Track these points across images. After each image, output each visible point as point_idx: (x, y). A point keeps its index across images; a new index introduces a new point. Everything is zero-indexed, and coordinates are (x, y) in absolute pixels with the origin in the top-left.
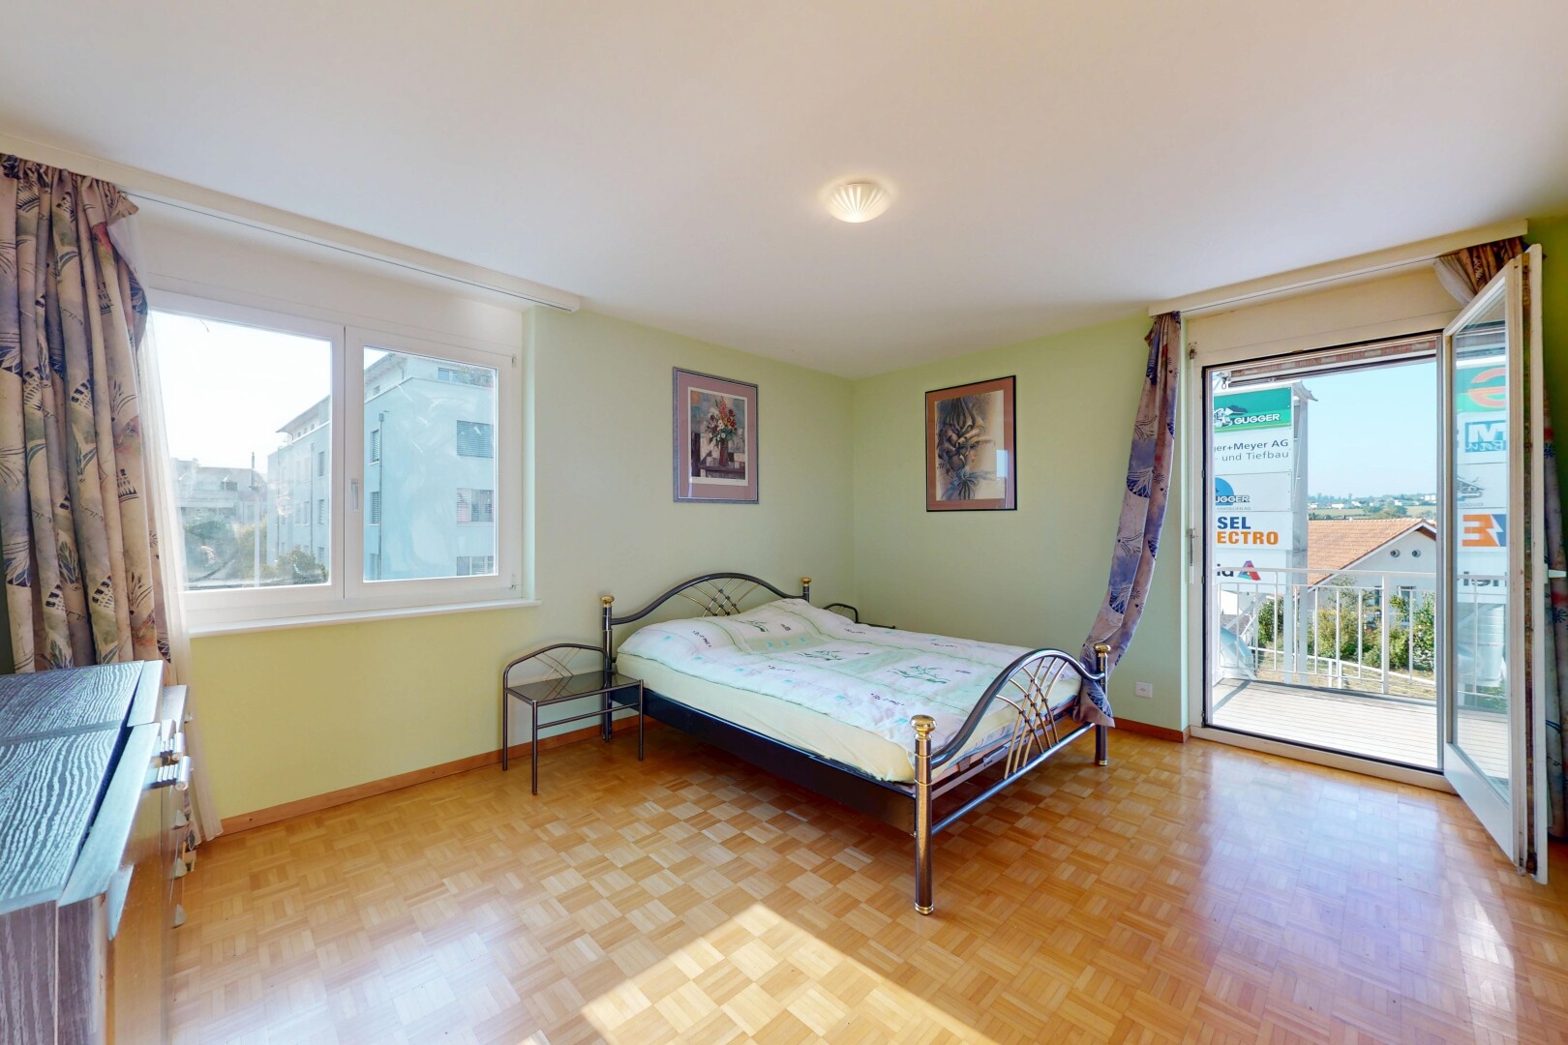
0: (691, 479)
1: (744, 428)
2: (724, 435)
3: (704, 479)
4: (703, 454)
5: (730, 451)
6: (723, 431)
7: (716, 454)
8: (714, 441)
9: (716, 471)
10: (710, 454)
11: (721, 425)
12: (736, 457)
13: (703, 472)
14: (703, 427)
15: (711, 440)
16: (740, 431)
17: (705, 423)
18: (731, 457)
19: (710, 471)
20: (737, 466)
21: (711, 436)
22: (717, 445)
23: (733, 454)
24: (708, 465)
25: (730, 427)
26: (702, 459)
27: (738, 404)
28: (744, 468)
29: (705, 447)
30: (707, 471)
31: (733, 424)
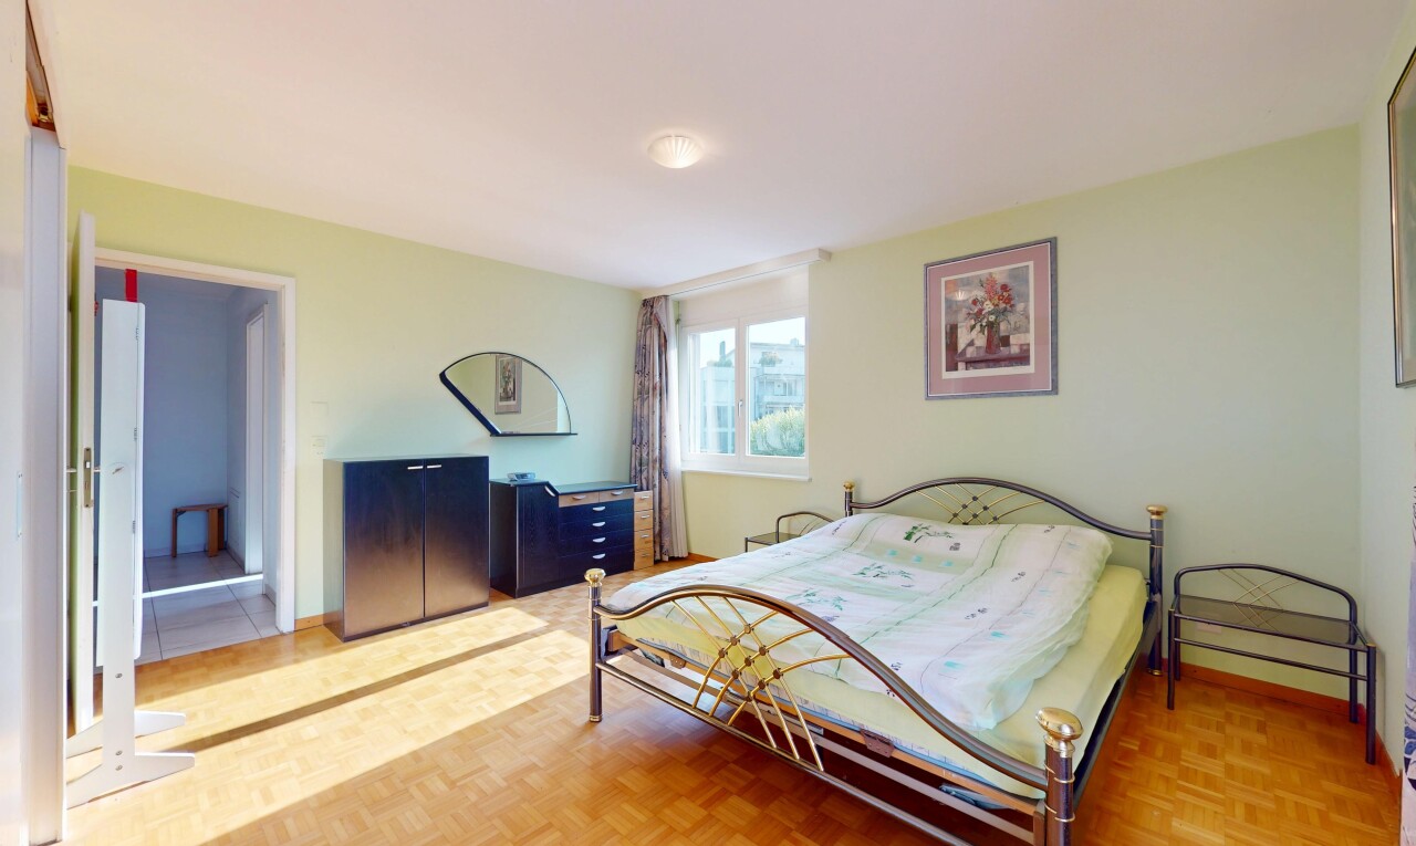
0: (947, 375)
1: (1027, 301)
2: (992, 318)
3: (962, 373)
4: (961, 346)
5: (1002, 334)
6: (990, 313)
7: (981, 341)
8: (978, 328)
9: (982, 361)
10: (971, 343)
11: (988, 306)
12: (1013, 340)
13: (961, 365)
14: (961, 316)
15: (973, 327)
16: (1020, 307)
17: (964, 310)
18: (1005, 341)
19: (971, 363)
20: (1015, 350)
21: (973, 322)
22: (982, 331)
23: (1008, 337)
24: (968, 355)
25: (1002, 306)
26: (960, 350)
27: (1014, 274)
28: (1028, 350)
29: (963, 339)
30: (967, 363)
31: (1008, 300)
